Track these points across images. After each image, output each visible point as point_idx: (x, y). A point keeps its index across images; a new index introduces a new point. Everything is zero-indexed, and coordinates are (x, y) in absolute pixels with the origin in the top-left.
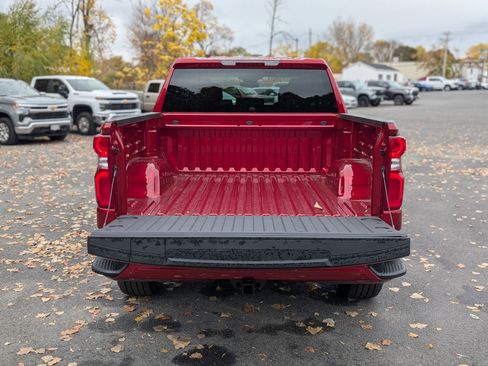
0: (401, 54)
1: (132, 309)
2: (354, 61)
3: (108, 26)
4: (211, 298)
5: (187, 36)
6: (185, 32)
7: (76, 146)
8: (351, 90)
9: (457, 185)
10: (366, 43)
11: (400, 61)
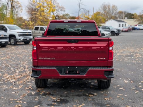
0: (128, 16)
1: (39, 91)
2: (110, 19)
3: (20, 6)
4: (61, 89)
5: (48, 10)
6: (48, 9)
7: (10, 49)
8: (108, 29)
9: (141, 61)
10: (115, 12)
11: (127, 19)
